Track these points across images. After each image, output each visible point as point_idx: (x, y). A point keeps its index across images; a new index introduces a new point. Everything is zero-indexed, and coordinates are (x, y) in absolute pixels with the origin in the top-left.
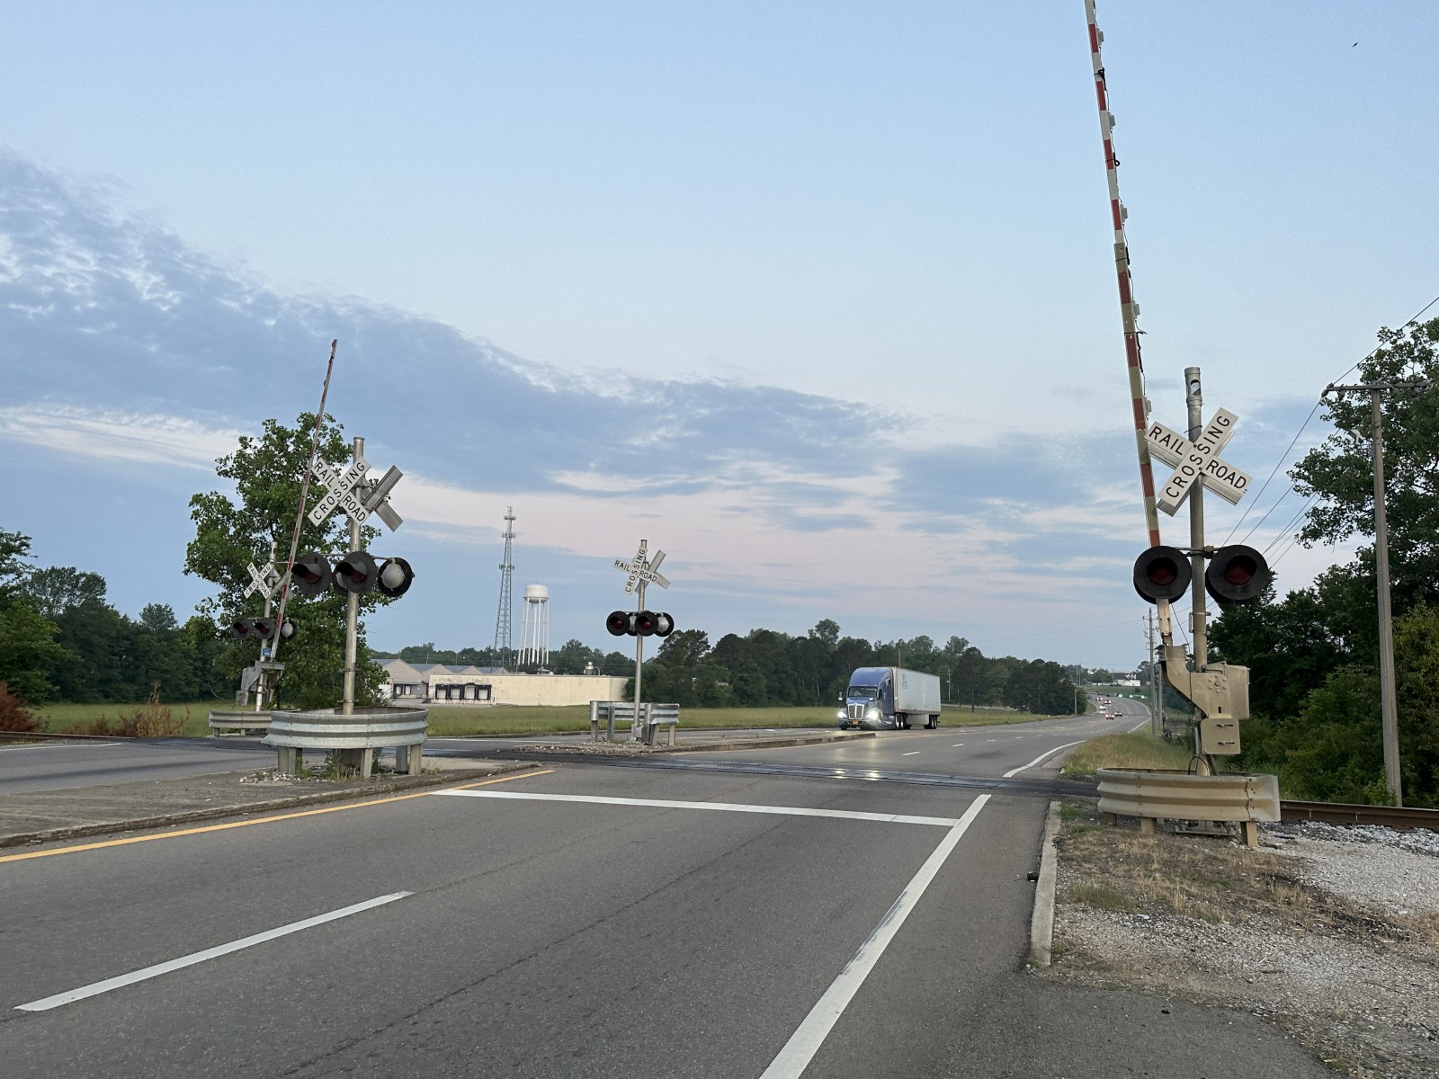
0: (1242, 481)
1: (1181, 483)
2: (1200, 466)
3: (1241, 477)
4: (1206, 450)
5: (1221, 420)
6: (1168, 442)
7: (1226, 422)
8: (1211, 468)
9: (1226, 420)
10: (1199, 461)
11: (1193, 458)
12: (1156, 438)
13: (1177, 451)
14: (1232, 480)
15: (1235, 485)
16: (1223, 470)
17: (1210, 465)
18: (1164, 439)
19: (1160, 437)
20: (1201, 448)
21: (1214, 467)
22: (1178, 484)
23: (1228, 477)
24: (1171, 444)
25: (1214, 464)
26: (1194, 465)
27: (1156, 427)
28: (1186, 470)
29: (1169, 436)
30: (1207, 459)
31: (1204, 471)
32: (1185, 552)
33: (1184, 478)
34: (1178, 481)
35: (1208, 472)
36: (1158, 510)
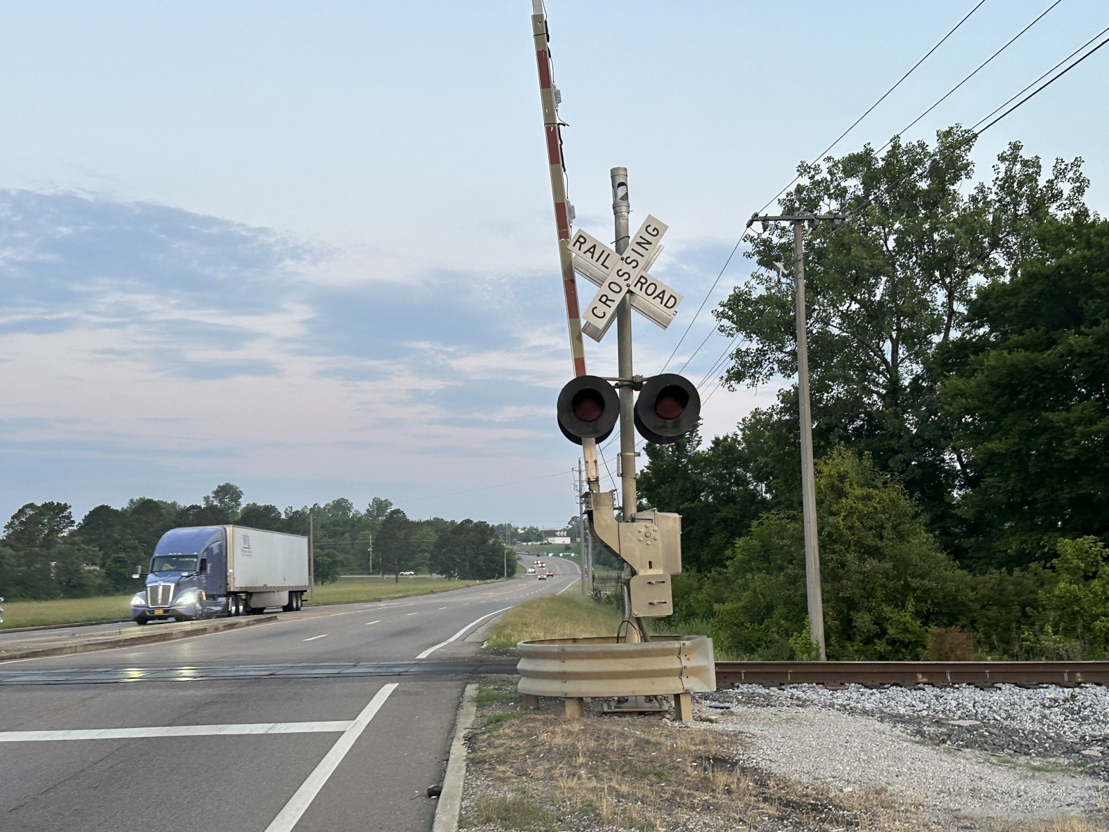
0: (672, 299)
1: (608, 302)
2: (629, 282)
3: (671, 296)
4: (634, 264)
5: (650, 230)
6: (593, 253)
7: (656, 232)
8: (639, 284)
9: (655, 229)
10: (626, 276)
11: (620, 273)
12: (580, 249)
13: (603, 264)
14: (662, 299)
15: (665, 305)
16: (652, 287)
17: (639, 281)
18: (589, 250)
19: (585, 247)
20: (629, 261)
21: (642, 284)
22: (605, 303)
23: (658, 296)
24: (596, 257)
25: (643, 280)
26: (621, 281)
27: (581, 236)
28: (613, 286)
29: (594, 246)
30: (635, 275)
31: (632, 288)
32: (613, 383)
33: (611, 295)
34: (604, 299)
35: (636, 290)
36: (583, 334)
